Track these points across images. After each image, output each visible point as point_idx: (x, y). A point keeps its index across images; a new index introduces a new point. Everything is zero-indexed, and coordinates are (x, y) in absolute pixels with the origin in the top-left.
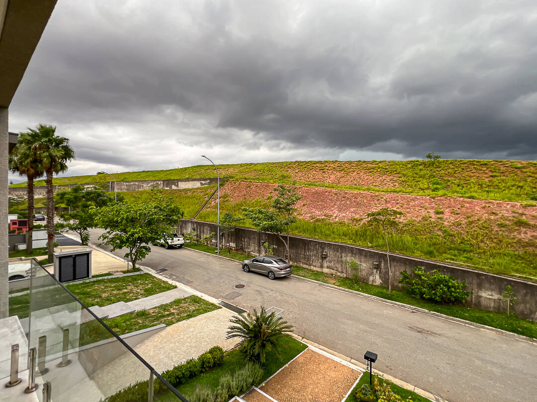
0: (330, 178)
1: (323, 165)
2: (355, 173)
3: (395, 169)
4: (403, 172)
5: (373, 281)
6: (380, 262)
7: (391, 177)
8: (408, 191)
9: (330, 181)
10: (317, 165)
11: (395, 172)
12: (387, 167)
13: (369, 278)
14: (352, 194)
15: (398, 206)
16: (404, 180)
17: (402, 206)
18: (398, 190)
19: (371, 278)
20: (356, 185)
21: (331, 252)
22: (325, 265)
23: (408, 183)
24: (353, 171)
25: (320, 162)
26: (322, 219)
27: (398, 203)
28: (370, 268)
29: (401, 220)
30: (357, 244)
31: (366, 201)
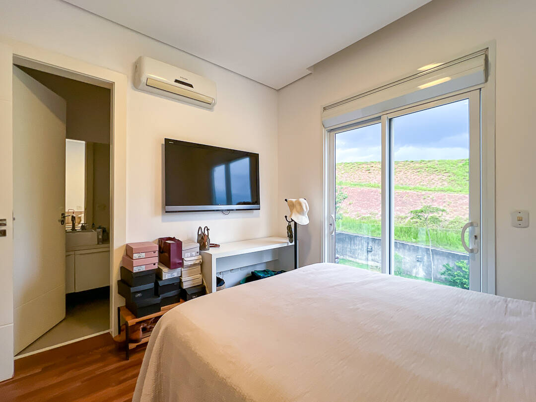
0: (375, 178)
1: (369, 166)
2: (402, 173)
3: (445, 169)
4: (453, 171)
5: (417, 273)
6: (423, 256)
7: (440, 177)
8: (457, 189)
9: (376, 182)
10: (364, 166)
11: (444, 171)
12: (436, 166)
13: (412, 271)
14: (398, 193)
15: (444, 205)
16: (453, 179)
17: (448, 205)
18: (446, 189)
19: (414, 271)
20: (402, 184)
21: (376, 247)
22: (370, 257)
23: (457, 182)
24: (400, 171)
25: (366, 163)
26: (368, 217)
27: (445, 202)
28: (414, 262)
29: (447, 218)
30: (401, 239)
31: (411, 200)
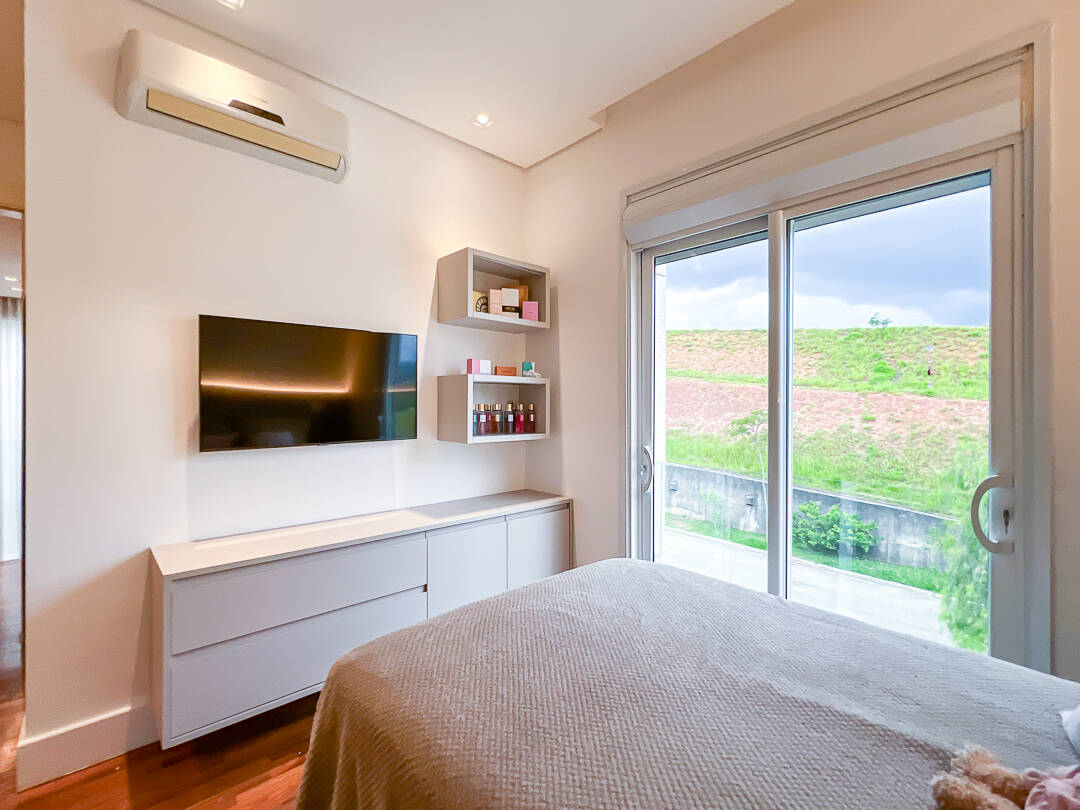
0: (699, 361)
1: (690, 338)
2: (744, 352)
3: (814, 345)
4: (829, 351)
5: (746, 526)
6: (756, 495)
7: (806, 359)
8: (830, 382)
9: (700, 368)
10: (681, 337)
11: (814, 351)
12: (803, 341)
13: (739, 521)
14: (731, 388)
15: (803, 409)
16: (826, 363)
17: (809, 410)
18: (812, 381)
19: (743, 521)
20: (742, 372)
21: (683, 483)
22: (674, 501)
23: (832, 370)
24: (742, 349)
25: (686, 333)
26: (677, 431)
27: (803, 405)
28: (742, 506)
29: (803, 433)
30: (725, 468)
31: (752, 401)
